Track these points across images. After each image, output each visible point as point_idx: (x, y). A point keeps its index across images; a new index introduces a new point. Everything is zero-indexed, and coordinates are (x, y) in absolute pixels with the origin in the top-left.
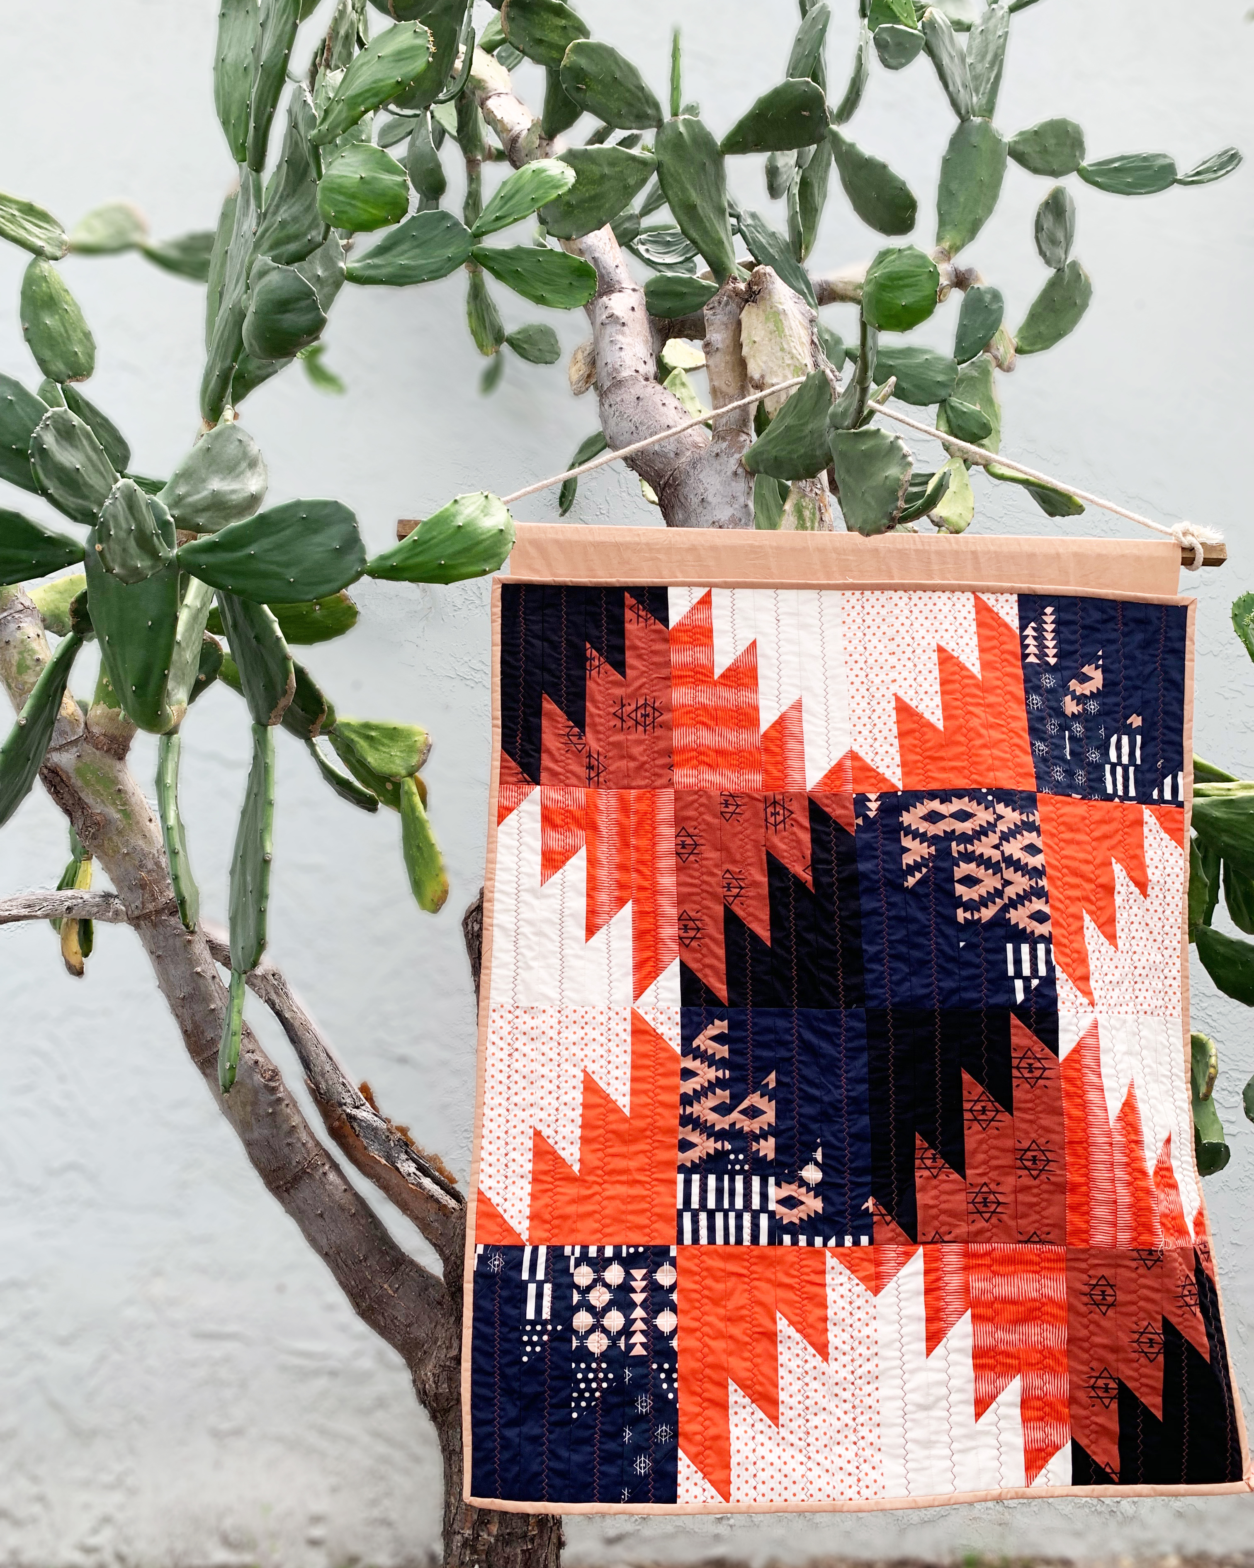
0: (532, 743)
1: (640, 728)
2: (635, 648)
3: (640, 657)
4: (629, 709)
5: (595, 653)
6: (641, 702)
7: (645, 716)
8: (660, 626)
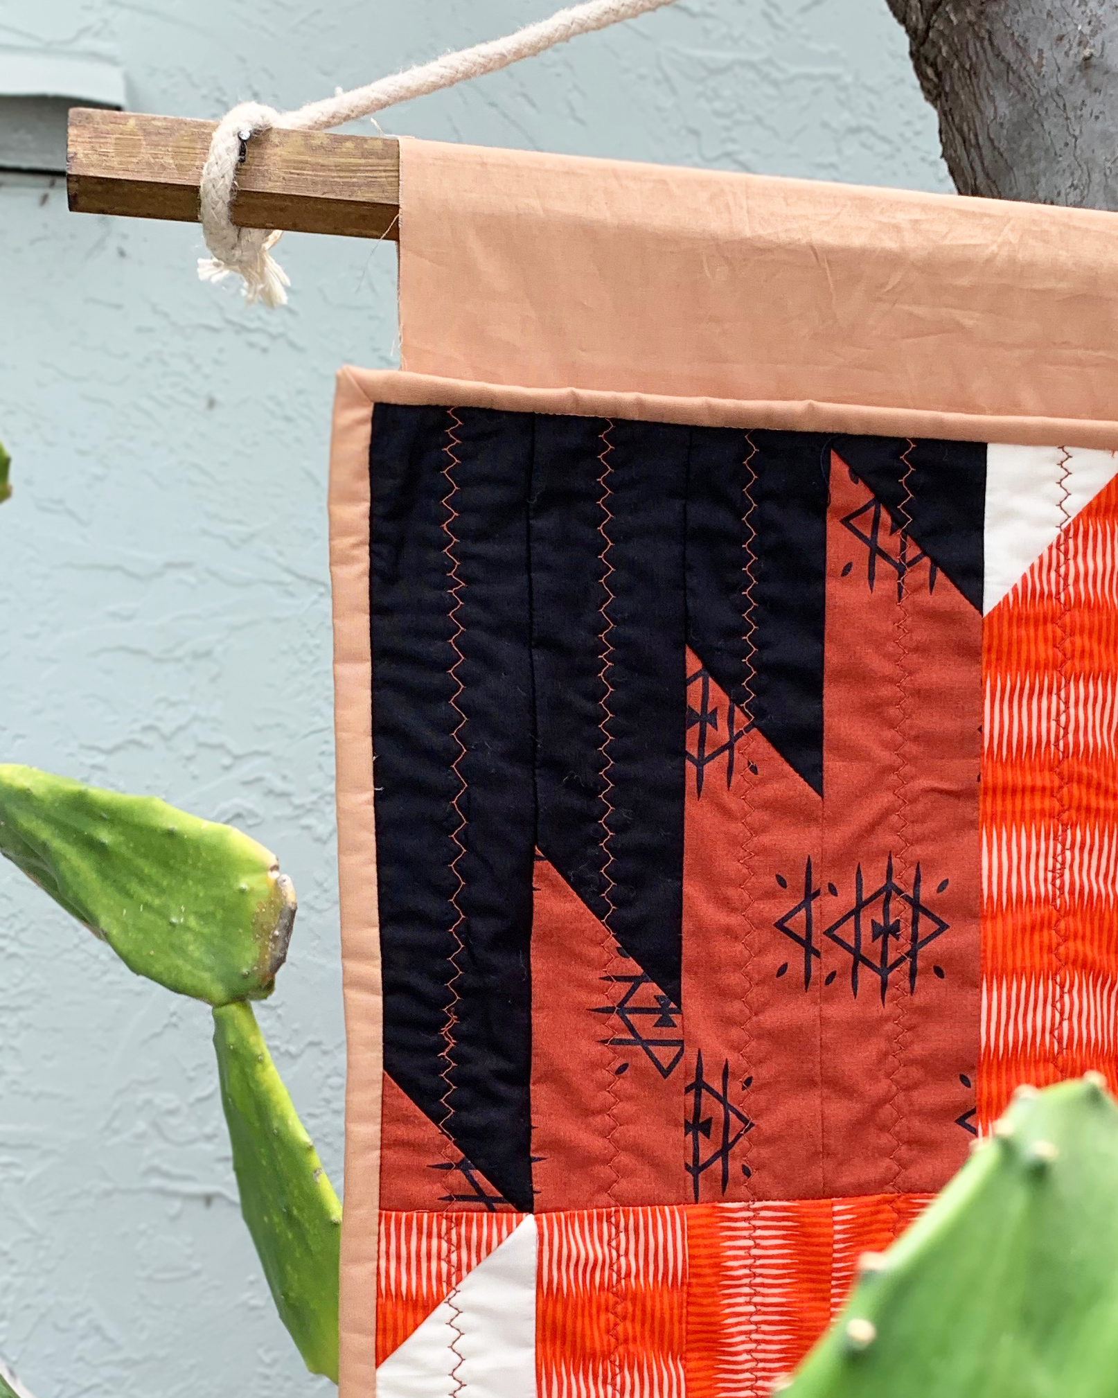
0: (497, 1048)
1: (868, 977)
2: (857, 676)
3: (874, 710)
4: (830, 907)
5: (717, 694)
6: (874, 881)
7: (886, 932)
8: (949, 596)
